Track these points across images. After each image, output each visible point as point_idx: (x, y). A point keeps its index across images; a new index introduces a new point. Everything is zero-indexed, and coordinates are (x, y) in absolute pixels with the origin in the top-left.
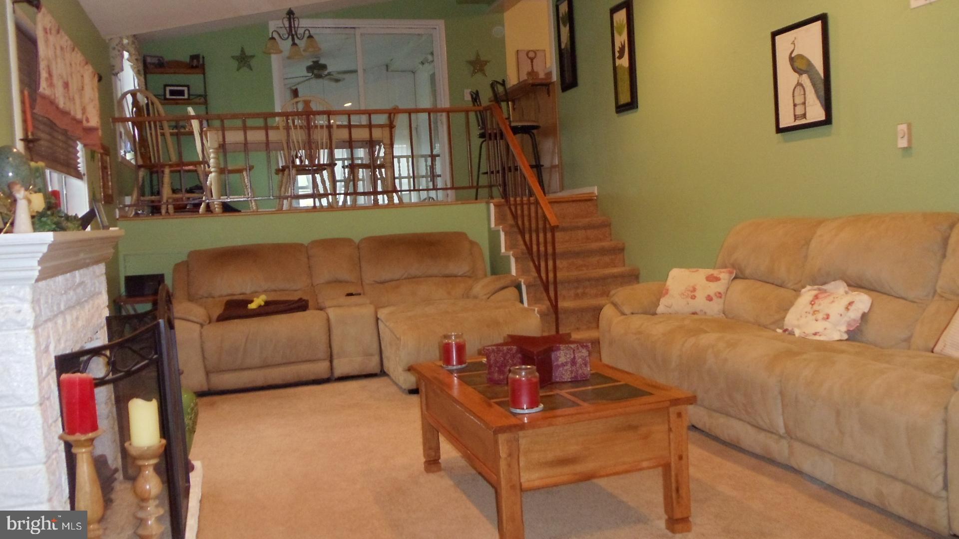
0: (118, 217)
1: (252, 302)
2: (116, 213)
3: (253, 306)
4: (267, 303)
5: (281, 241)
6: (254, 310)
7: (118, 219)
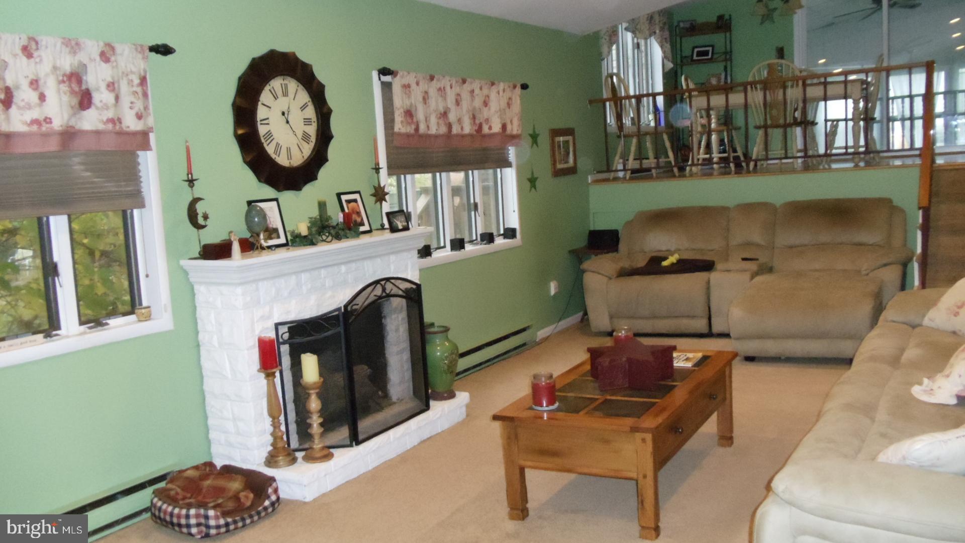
0: (590, 181)
1: (665, 259)
2: (588, 178)
3: (665, 263)
4: (680, 261)
5: (711, 203)
6: (665, 267)
7: (589, 184)
